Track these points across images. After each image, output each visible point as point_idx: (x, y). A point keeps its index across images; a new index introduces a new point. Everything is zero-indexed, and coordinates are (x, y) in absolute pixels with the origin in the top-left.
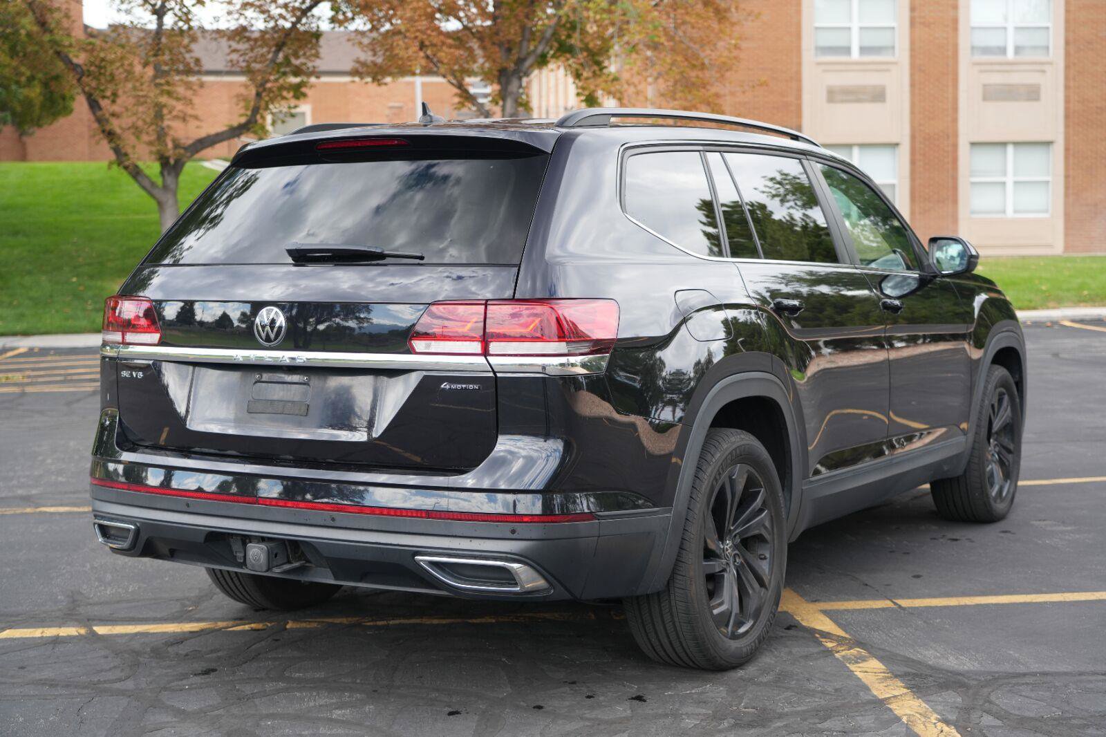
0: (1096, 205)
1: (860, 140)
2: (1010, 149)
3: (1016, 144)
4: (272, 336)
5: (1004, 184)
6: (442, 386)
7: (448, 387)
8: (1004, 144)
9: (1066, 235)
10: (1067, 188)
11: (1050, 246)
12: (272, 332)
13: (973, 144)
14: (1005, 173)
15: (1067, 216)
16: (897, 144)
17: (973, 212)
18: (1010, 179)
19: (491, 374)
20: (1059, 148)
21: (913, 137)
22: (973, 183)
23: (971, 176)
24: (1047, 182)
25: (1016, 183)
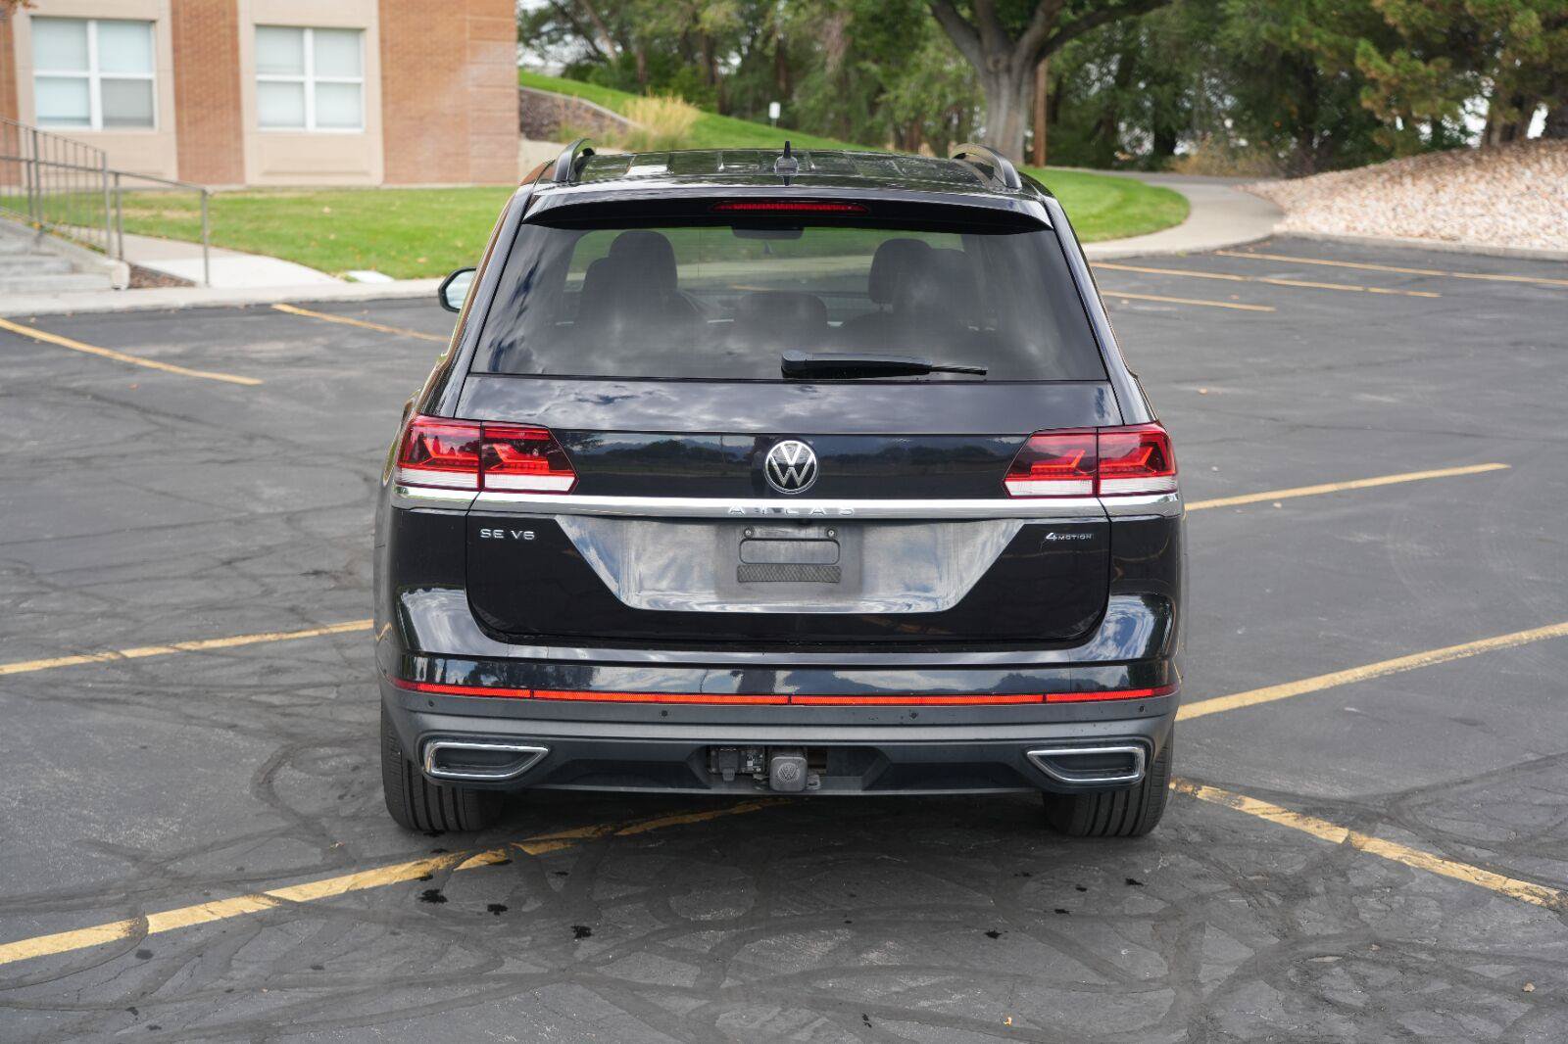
0: (421, 119)
1: (98, 13)
2: (308, 36)
3: (317, 29)
4: (799, 480)
5: (301, 84)
6: (1048, 537)
7: (1055, 538)
8: (300, 29)
9: (386, 159)
10: (384, 94)
11: (365, 174)
12: (799, 474)
13: (259, 27)
14: (302, 70)
15: (386, 132)
16: (153, 22)
17: (262, 124)
18: (309, 79)
19: (1104, 520)
20: (372, 38)
21: (175, 13)
22: (260, 83)
23: (259, 73)
24: (359, 85)
25: (318, 84)
